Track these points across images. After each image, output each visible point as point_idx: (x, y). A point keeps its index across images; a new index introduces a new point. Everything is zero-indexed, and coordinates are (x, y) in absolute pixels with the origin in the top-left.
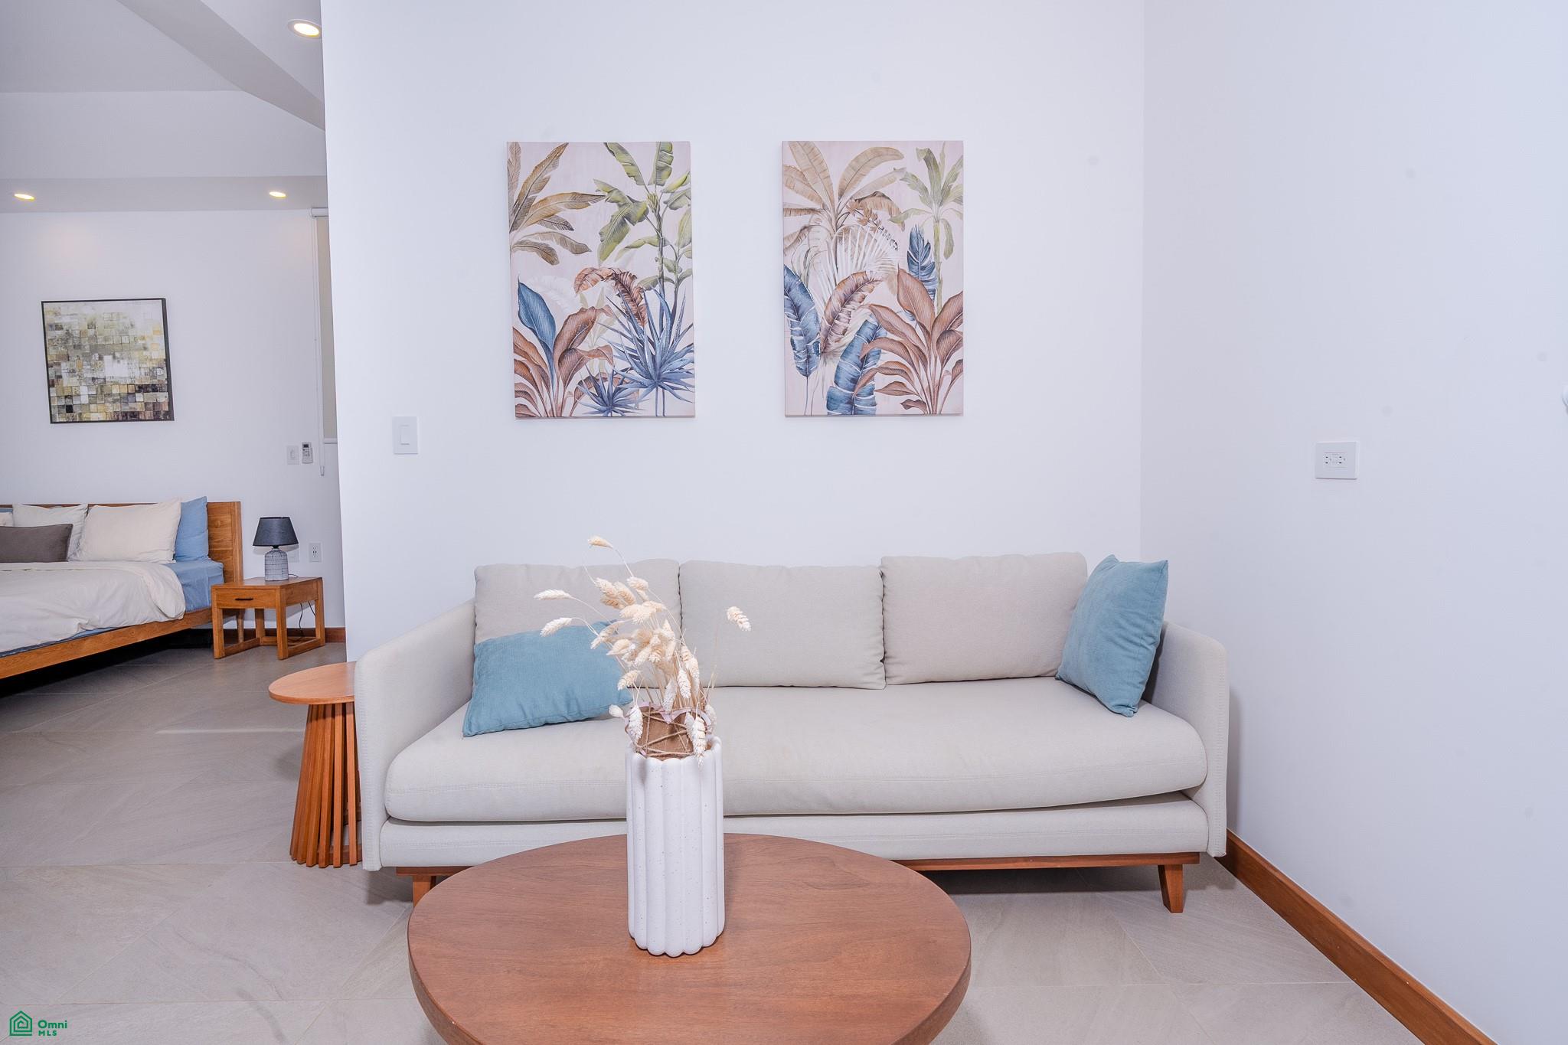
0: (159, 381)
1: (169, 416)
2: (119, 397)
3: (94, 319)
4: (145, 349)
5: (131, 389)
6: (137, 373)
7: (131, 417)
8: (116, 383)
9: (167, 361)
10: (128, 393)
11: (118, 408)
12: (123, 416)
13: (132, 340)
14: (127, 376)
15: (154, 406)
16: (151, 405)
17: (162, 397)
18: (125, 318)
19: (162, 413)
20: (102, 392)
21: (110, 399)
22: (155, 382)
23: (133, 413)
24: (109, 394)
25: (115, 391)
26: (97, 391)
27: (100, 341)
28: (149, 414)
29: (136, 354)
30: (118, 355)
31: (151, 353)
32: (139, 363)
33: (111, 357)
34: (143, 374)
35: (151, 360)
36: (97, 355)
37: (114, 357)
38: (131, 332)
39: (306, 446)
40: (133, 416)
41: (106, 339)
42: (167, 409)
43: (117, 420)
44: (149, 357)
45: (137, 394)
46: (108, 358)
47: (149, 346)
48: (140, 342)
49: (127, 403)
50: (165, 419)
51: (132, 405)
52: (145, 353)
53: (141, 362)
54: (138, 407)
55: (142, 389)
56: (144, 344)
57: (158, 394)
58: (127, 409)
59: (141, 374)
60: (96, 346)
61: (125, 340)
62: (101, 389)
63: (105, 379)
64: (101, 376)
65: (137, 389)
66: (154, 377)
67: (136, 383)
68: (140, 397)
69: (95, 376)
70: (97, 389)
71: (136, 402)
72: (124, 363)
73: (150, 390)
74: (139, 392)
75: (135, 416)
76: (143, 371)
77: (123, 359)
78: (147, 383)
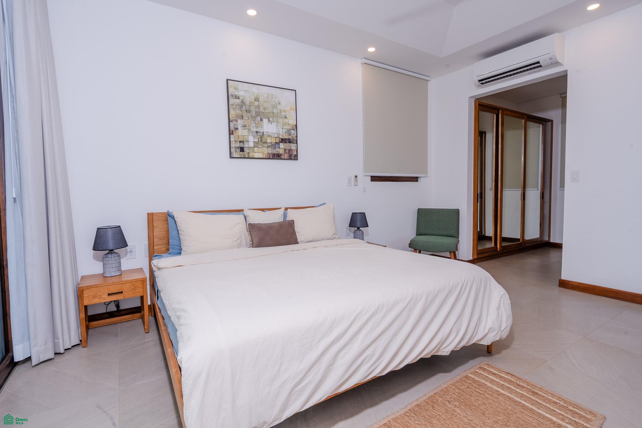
0: (292, 137)
1: (296, 158)
2: (270, 145)
3: (259, 96)
4: (286, 118)
5: (278, 140)
6: (281, 132)
7: (277, 157)
8: (270, 136)
9: (296, 126)
10: (276, 143)
11: (270, 151)
12: (272, 156)
13: (279, 111)
14: (275, 132)
15: (289, 151)
16: (288, 151)
17: (293, 146)
18: (275, 98)
19: (293, 155)
20: (261, 140)
21: (266, 145)
22: (290, 137)
23: (278, 154)
24: (265, 142)
25: (268, 141)
26: (259, 140)
27: (262, 110)
28: (286, 156)
29: (281, 120)
30: (271, 119)
31: (288, 121)
32: (282, 126)
33: (267, 120)
34: (284, 132)
35: (288, 124)
36: (259, 118)
37: (269, 120)
38: (279, 107)
39: (356, 177)
40: (277, 156)
41: (264, 109)
42: (295, 153)
43: (269, 158)
44: (288, 123)
45: (280, 144)
46: (265, 121)
47: (288, 116)
48: (283, 113)
49: (275, 148)
50: (294, 159)
51: (277, 150)
52: (285, 120)
53: (283, 125)
54: (281, 151)
55: (283, 141)
56: (285, 115)
57: (292, 144)
58: (275, 152)
59: (283, 132)
60: (259, 112)
61: (275, 111)
62: (261, 139)
63: (263, 133)
64: (261, 131)
65: (281, 141)
66: (290, 134)
67: (280, 137)
68: (282, 145)
69: (258, 131)
70: (259, 138)
71: (280, 148)
72: (274, 124)
73: (288, 142)
74: (282, 142)
75: (279, 156)
76: (284, 131)
77: (273, 122)
78: (286, 138)
